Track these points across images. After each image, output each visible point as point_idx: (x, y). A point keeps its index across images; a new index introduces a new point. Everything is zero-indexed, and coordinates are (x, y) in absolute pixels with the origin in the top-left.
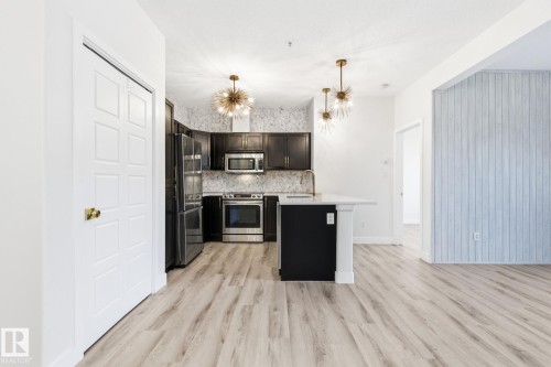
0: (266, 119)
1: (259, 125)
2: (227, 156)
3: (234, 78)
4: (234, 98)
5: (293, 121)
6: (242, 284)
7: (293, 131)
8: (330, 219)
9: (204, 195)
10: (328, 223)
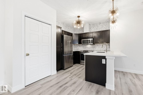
0: (95, 27)
1: (92, 30)
2: (82, 40)
3: (79, 17)
4: (79, 22)
5: (104, 26)
6: (72, 79)
7: (104, 30)
8: (103, 62)
9: (73, 51)
10: (103, 63)
